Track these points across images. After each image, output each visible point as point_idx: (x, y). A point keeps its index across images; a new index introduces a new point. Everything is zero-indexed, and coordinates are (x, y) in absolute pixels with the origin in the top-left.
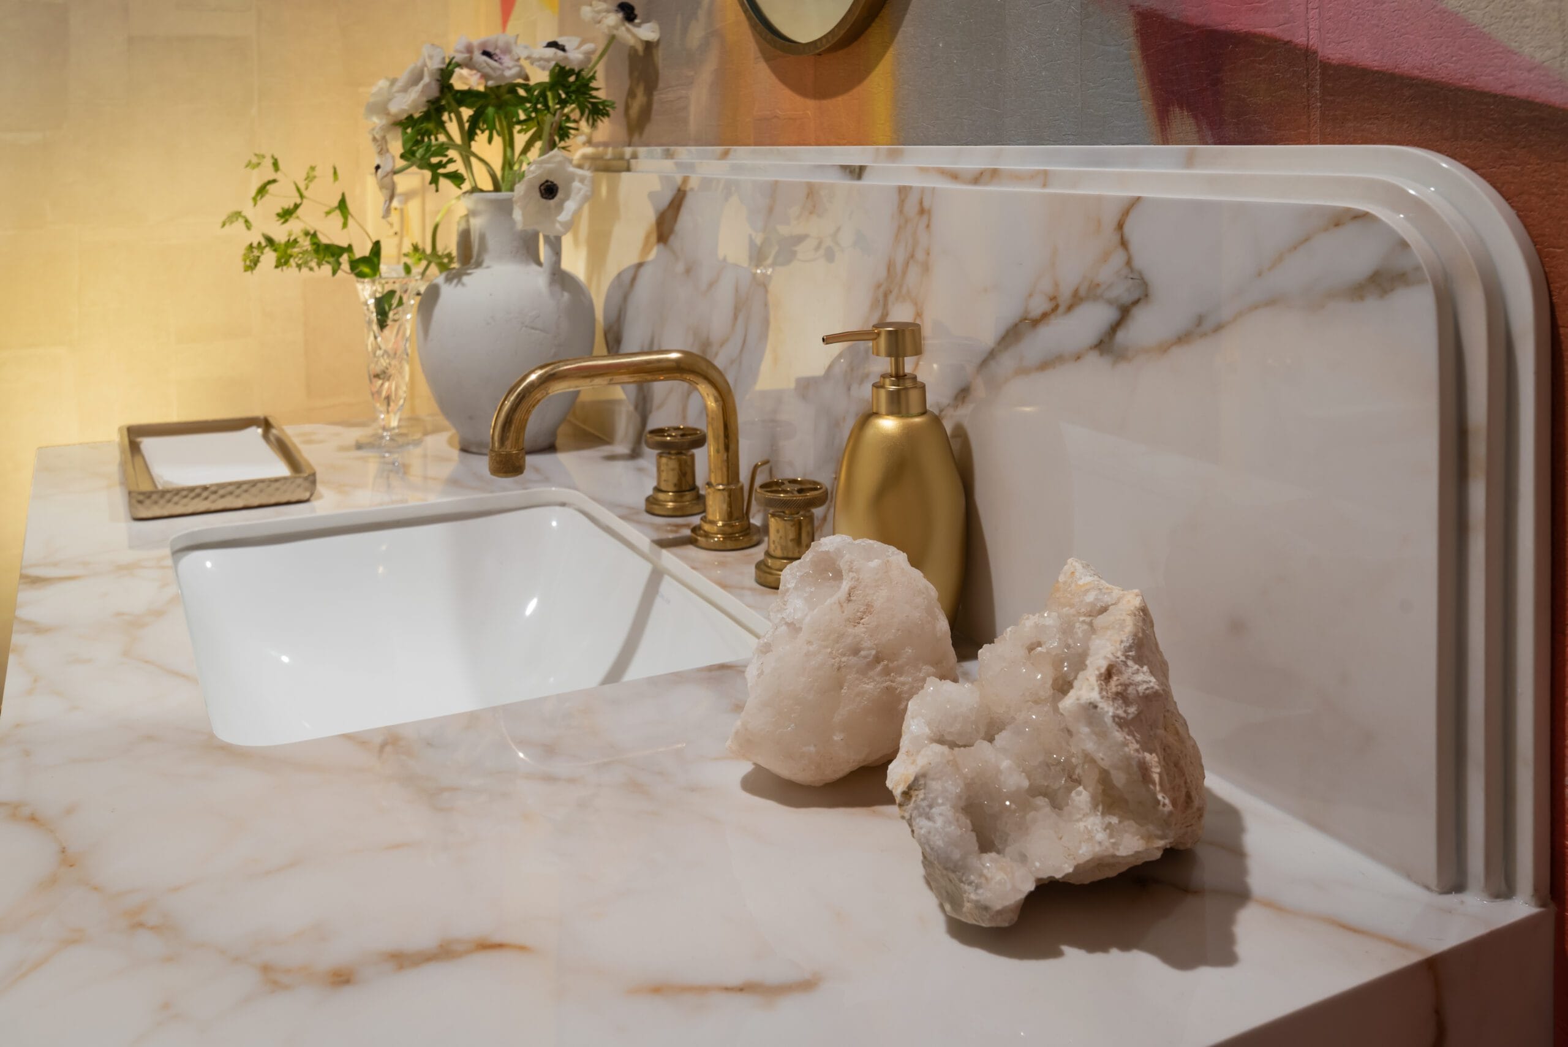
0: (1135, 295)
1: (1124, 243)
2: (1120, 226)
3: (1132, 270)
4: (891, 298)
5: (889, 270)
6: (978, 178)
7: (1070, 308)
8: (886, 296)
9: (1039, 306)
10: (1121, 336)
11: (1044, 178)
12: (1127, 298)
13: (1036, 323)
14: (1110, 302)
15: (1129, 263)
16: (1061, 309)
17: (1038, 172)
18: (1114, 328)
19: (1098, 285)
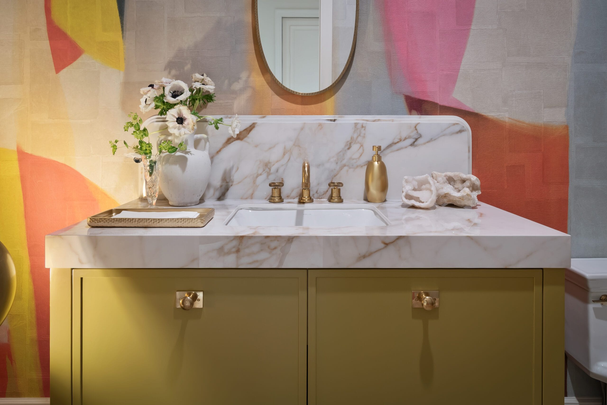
0: (419, 137)
1: (416, 129)
2: (415, 127)
3: (418, 133)
4: (352, 144)
5: (351, 138)
6: (374, 121)
7: (404, 140)
8: (350, 143)
9: (396, 141)
10: (416, 143)
11: (393, 121)
12: (417, 137)
13: (396, 143)
14: (413, 138)
15: (417, 132)
16: (402, 141)
17: (391, 120)
18: (414, 142)
19: (411, 136)
